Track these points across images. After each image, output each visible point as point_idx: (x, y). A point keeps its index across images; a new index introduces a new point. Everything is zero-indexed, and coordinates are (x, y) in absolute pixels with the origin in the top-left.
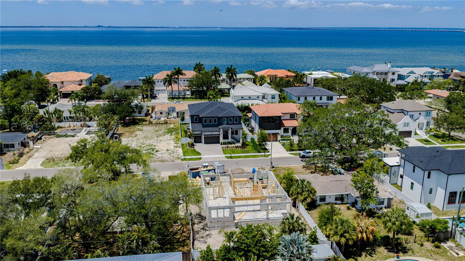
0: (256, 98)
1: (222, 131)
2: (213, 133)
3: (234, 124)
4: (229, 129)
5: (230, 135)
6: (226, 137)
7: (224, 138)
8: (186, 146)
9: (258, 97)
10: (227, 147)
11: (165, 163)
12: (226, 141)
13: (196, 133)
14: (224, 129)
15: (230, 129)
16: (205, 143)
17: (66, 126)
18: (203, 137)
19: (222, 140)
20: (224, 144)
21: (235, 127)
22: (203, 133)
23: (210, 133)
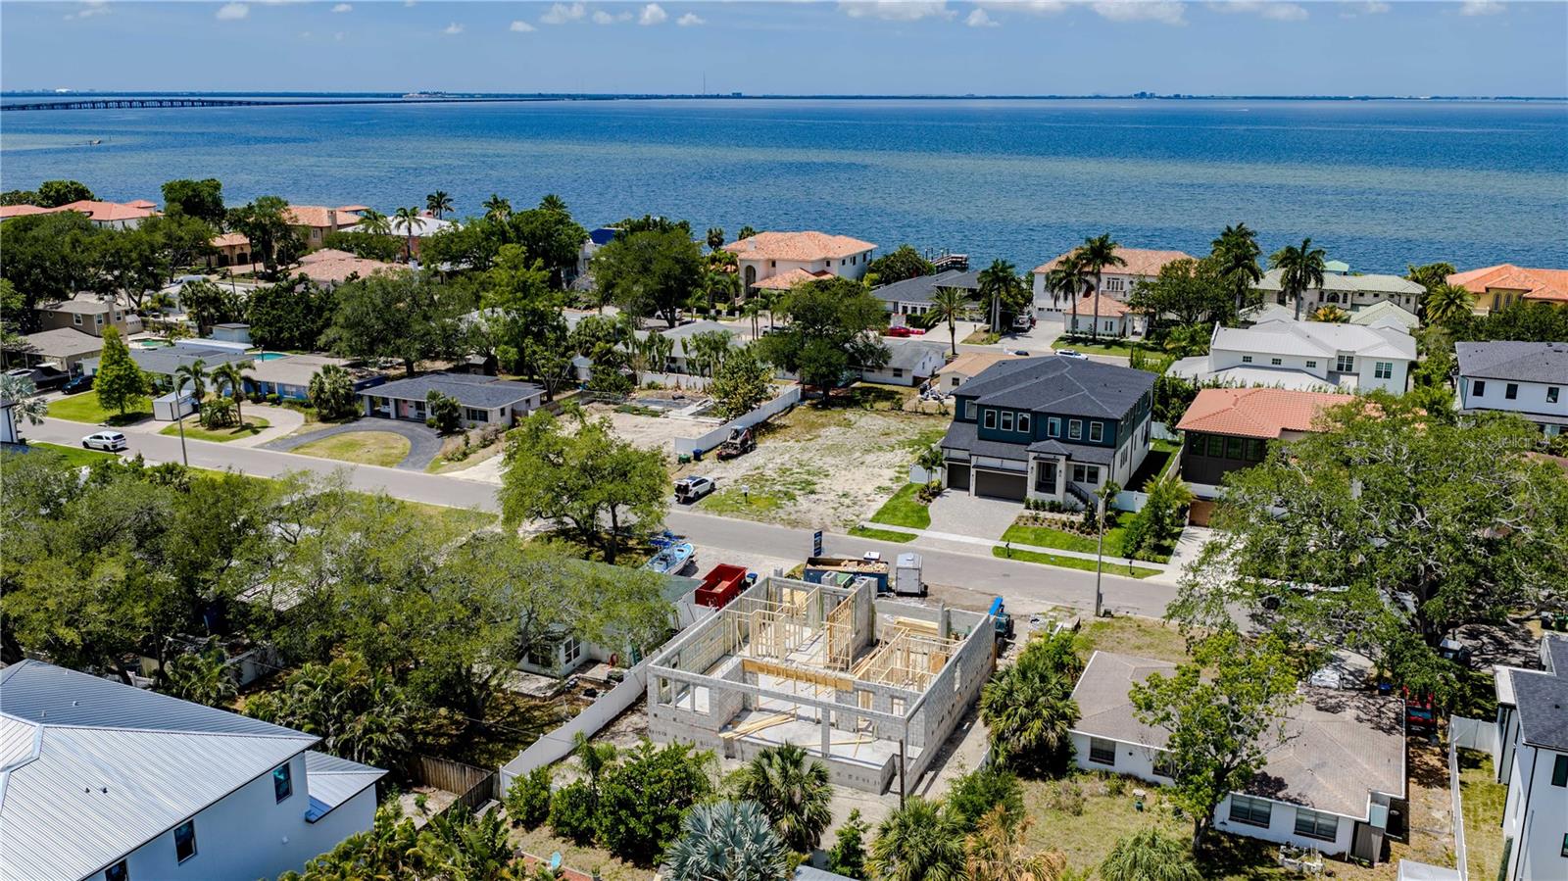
0: (1303, 366)
1: (1033, 464)
2: (1008, 464)
3: (1084, 443)
4: (1058, 457)
5: (1060, 483)
6: (1046, 483)
7: (1040, 487)
8: (915, 492)
9: (1312, 364)
10: (1036, 519)
11: (796, 530)
12: (1047, 497)
13: (955, 454)
14: (1042, 455)
15: (1063, 459)
16: (979, 493)
17: (669, 386)
18: (973, 472)
19: (1032, 494)
20: (1037, 506)
21: (1082, 454)
22: (974, 459)
23: (996, 463)
